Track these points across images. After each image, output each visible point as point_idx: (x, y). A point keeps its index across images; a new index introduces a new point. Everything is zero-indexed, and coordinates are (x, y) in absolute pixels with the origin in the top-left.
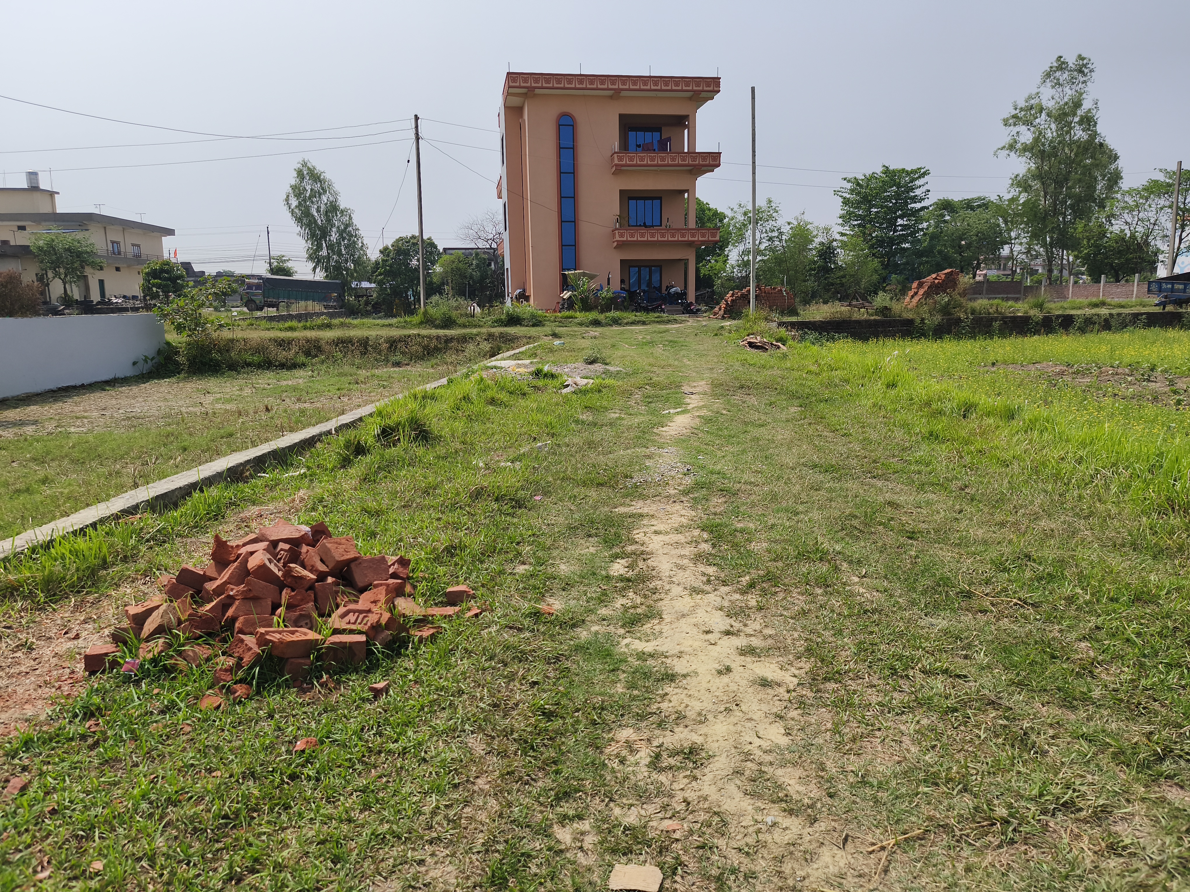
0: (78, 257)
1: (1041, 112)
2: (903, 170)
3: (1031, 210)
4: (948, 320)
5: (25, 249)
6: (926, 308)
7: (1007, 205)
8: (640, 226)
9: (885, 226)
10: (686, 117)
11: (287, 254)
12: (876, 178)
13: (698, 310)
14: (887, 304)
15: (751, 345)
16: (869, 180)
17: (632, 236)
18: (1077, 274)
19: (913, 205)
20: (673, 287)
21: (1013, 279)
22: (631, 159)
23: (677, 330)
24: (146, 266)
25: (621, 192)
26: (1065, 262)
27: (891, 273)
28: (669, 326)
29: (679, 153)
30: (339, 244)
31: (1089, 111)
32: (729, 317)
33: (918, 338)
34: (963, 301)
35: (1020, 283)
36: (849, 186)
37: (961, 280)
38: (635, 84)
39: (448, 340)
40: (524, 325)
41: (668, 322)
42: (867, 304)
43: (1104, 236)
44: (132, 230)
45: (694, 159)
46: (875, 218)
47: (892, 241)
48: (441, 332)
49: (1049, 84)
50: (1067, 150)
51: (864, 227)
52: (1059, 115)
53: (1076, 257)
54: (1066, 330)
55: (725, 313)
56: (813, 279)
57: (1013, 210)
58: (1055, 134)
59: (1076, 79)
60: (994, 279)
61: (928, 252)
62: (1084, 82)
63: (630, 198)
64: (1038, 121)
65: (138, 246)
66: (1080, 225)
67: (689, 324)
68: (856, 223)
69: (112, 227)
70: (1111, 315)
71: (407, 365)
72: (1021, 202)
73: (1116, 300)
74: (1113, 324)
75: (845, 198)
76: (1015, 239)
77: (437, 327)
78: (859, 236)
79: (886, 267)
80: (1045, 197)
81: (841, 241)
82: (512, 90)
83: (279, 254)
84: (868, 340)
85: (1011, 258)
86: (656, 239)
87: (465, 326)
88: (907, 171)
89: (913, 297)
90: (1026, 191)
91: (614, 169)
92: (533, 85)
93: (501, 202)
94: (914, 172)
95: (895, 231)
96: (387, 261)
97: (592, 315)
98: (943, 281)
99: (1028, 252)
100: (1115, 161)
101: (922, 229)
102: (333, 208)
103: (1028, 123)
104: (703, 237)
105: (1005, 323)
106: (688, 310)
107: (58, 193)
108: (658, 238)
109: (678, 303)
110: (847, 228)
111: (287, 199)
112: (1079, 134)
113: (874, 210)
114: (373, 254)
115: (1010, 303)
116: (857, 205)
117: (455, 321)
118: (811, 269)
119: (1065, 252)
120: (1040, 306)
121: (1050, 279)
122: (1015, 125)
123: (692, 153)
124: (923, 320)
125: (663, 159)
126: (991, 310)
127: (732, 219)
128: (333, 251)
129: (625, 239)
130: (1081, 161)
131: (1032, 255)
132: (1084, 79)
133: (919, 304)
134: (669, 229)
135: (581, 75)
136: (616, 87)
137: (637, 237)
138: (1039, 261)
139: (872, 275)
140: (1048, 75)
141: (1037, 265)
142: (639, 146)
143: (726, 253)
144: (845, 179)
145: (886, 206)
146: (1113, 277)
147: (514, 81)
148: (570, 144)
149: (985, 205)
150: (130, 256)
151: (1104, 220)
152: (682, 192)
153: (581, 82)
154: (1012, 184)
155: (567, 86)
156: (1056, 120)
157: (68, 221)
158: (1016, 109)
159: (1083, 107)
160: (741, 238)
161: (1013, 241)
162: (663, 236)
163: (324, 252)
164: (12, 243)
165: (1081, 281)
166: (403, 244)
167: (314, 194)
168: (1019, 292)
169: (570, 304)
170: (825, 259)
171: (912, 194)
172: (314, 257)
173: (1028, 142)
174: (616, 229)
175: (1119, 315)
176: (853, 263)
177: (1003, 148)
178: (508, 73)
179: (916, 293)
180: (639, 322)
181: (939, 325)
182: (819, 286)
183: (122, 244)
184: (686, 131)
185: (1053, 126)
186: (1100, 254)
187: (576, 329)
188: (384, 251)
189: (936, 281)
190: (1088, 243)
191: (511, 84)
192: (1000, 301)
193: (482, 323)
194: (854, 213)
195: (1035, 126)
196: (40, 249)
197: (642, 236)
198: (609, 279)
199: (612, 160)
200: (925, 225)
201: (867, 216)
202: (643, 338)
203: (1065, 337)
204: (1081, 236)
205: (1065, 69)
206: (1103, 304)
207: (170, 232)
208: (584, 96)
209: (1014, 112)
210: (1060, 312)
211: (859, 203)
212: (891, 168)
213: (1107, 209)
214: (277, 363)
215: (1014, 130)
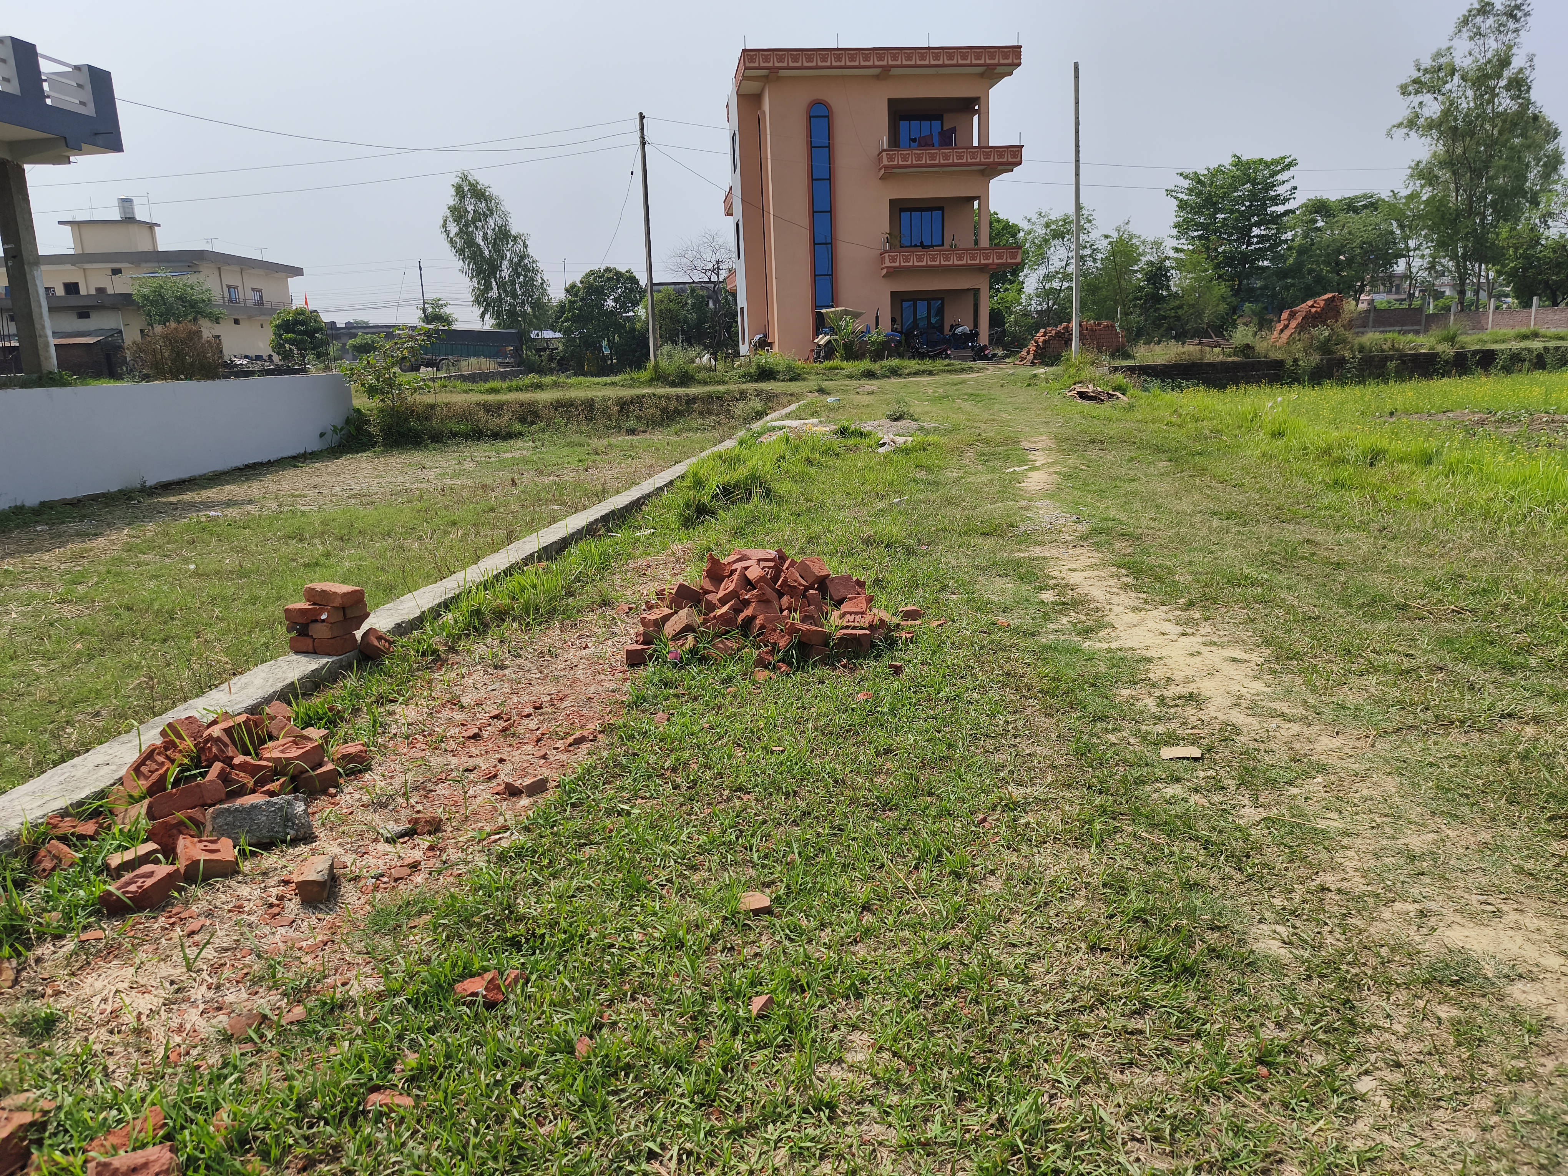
0: (192, 307)
1: (1452, 75)
2: (1261, 160)
3: (1438, 210)
4: (1328, 360)
5: (127, 298)
6: (1300, 345)
7: (1404, 204)
8: (916, 246)
9: (1235, 237)
10: (976, 100)
11: (445, 297)
12: (1224, 172)
13: (994, 355)
14: (1249, 340)
15: (1082, 395)
16: (1213, 175)
17: (907, 260)
18: (1500, 296)
19: (1273, 209)
20: (959, 325)
21: (1410, 305)
22: (905, 159)
23: (976, 380)
24: (275, 316)
25: (892, 202)
26: (1483, 280)
27: (1243, 301)
28: (963, 376)
29: (967, 148)
30: (513, 283)
31: (1521, 70)
32: (1041, 363)
33: (1290, 384)
34: (1348, 335)
35: (1420, 310)
36: (1186, 183)
37: (1345, 307)
38: (909, 58)
39: (691, 400)
40: (779, 380)
41: (963, 370)
42: (1223, 342)
43: (1538, 243)
44: (252, 271)
45: (988, 156)
46: (1222, 227)
47: (1245, 258)
48: (681, 391)
49: (1465, 34)
50: (1488, 126)
51: (1207, 239)
52: (1478, 78)
53: (1499, 273)
54: (1486, 370)
55: (1035, 358)
56: (1138, 311)
57: (1411, 210)
58: (1472, 104)
59: (1504, 26)
60: (1384, 306)
61: (1296, 271)
62: (1516, 31)
63: (902, 210)
64: (1448, 86)
65: (260, 291)
66: (1504, 230)
67: (988, 372)
68: (1196, 234)
69: (228, 268)
70: (1545, 348)
71: (645, 432)
72: (1424, 198)
73: (1553, 331)
74: (1549, 361)
75: (1181, 201)
76: (1415, 250)
77: (673, 384)
78: (1200, 252)
79: (1236, 292)
80: (1457, 191)
81: (1176, 259)
82: (749, 73)
83: (434, 296)
84: (1225, 387)
85: (1408, 276)
86: (937, 263)
87: (705, 383)
88: (1266, 162)
89: (1282, 331)
90: (1430, 185)
91: (883, 171)
92: (777, 64)
93: (731, 222)
94: (1275, 162)
95: (1249, 244)
96: (575, 302)
97: (865, 364)
98: (1323, 309)
99: (1432, 267)
100: (1555, 138)
101: (1286, 241)
102: (503, 235)
103: (1435, 90)
104: (1000, 258)
105: (1404, 362)
106: (980, 355)
107: (159, 225)
108: (940, 261)
109: (967, 347)
110: (1183, 241)
111: (444, 226)
112: (1505, 103)
113: (1220, 216)
114: (556, 294)
115: (1410, 336)
116: (1197, 210)
117: (692, 377)
118: (1137, 299)
119: (1483, 266)
120: (1451, 339)
121: (1462, 303)
122: (1417, 92)
123: (984, 147)
124: (1296, 360)
125: (946, 157)
126: (1384, 347)
127: (1029, 233)
128: (505, 291)
129: (897, 264)
130: (1508, 140)
131: (1436, 272)
132: (1517, 26)
133: (1291, 341)
134: (954, 249)
135: (838, 49)
136: (885, 63)
137: (913, 262)
138: (1446, 279)
139: (1218, 305)
140: (1465, 22)
141: (1443, 285)
142: (914, 140)
143: (1021, 279)
144: (1181, 174)
145: (1238, 211)
146: (1548, 299)
147: (752, 60)
148: (825, 142)
149: (1373, 205)
150: (250, 304)
151: (1537, 221)
152: (972, 199)
153: (839, 59)
154: (1412, 176)
155: (820, 64)
156: (1473, 84)
157: (173, 261)
158: (1419, 70)
159: (1512, 66)
160: (1042, 258)
161: (1411, 253)
162: (947, 259)
163: (494, 293)
164: (110, 291)
165: (1505, 306)
166: (595, 279)
167: (479, 217)
168: (1418, 323)
169: (829, 352)
170: (1154, 284)
171: (1272, 193)
172: (482, 299)
173: (1434, 117)
174: (886, 252)
175: (1557, 349)
176: (1193, 289)
177: (1399, 125)
178: (744, 51)
179: (1286, 327)
180: (924, 372)
181: (1317, 367)
182: (1146, 320)
183: (240, 289)
184: (976, 118)
185: (1470, 93)
186: (1532, 268)
187: (846, 382)
188: (571, 290)
189: (1313, 310)
190: (1515, 252)
191: (748, 65)
192: (1396, 335)
193: (727, 379)
194: (1193, 220)
195: (1444, 94)
196: (145, 298)
197: (920, 259)
198: (877, 318)
199: (880, 160)
200: (1289, 235)
201: (1210, 224)
202: (935, 392)
203: (1484, 379)
204: (1505, 244)
205: (1489, 12)
206: (1535, 335)
207: (298, 272)
208: (843, 77)
209: (1416, 74)
210: (1478, 347)
211: (1200, 206)
212: (1244, 158)
213: (1542, 205)
214: (489, 433)
215: (1416, 100)
